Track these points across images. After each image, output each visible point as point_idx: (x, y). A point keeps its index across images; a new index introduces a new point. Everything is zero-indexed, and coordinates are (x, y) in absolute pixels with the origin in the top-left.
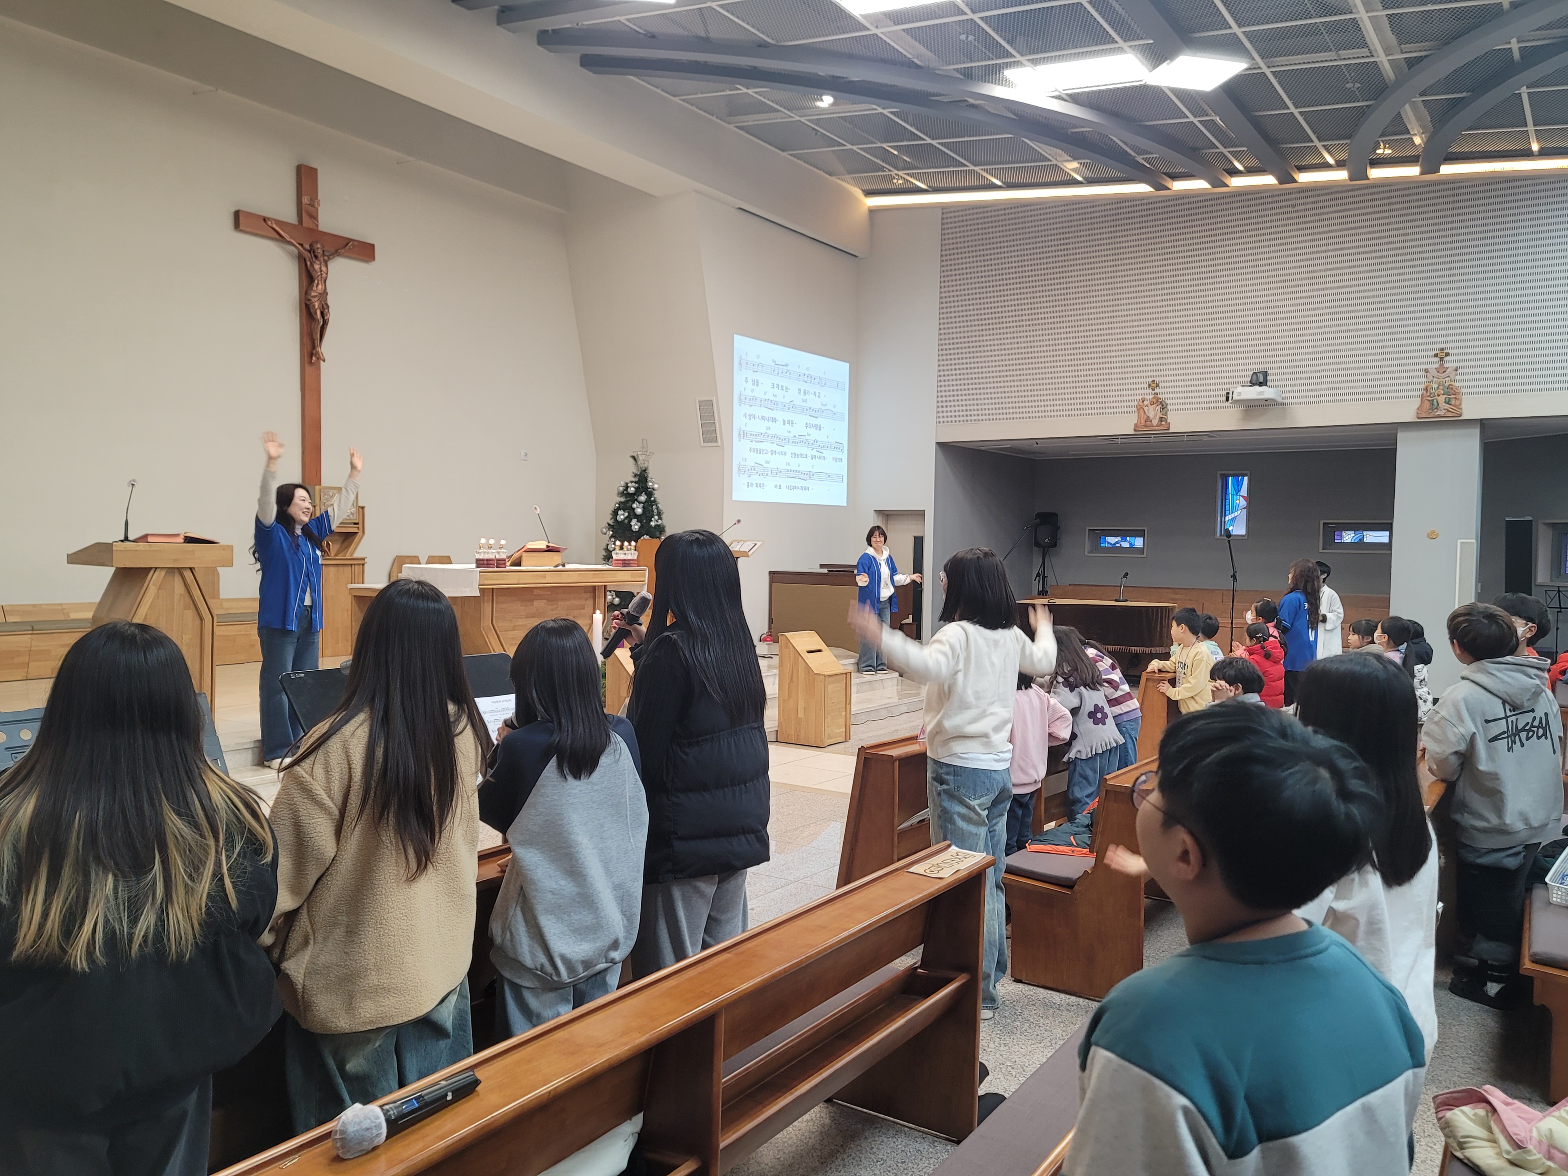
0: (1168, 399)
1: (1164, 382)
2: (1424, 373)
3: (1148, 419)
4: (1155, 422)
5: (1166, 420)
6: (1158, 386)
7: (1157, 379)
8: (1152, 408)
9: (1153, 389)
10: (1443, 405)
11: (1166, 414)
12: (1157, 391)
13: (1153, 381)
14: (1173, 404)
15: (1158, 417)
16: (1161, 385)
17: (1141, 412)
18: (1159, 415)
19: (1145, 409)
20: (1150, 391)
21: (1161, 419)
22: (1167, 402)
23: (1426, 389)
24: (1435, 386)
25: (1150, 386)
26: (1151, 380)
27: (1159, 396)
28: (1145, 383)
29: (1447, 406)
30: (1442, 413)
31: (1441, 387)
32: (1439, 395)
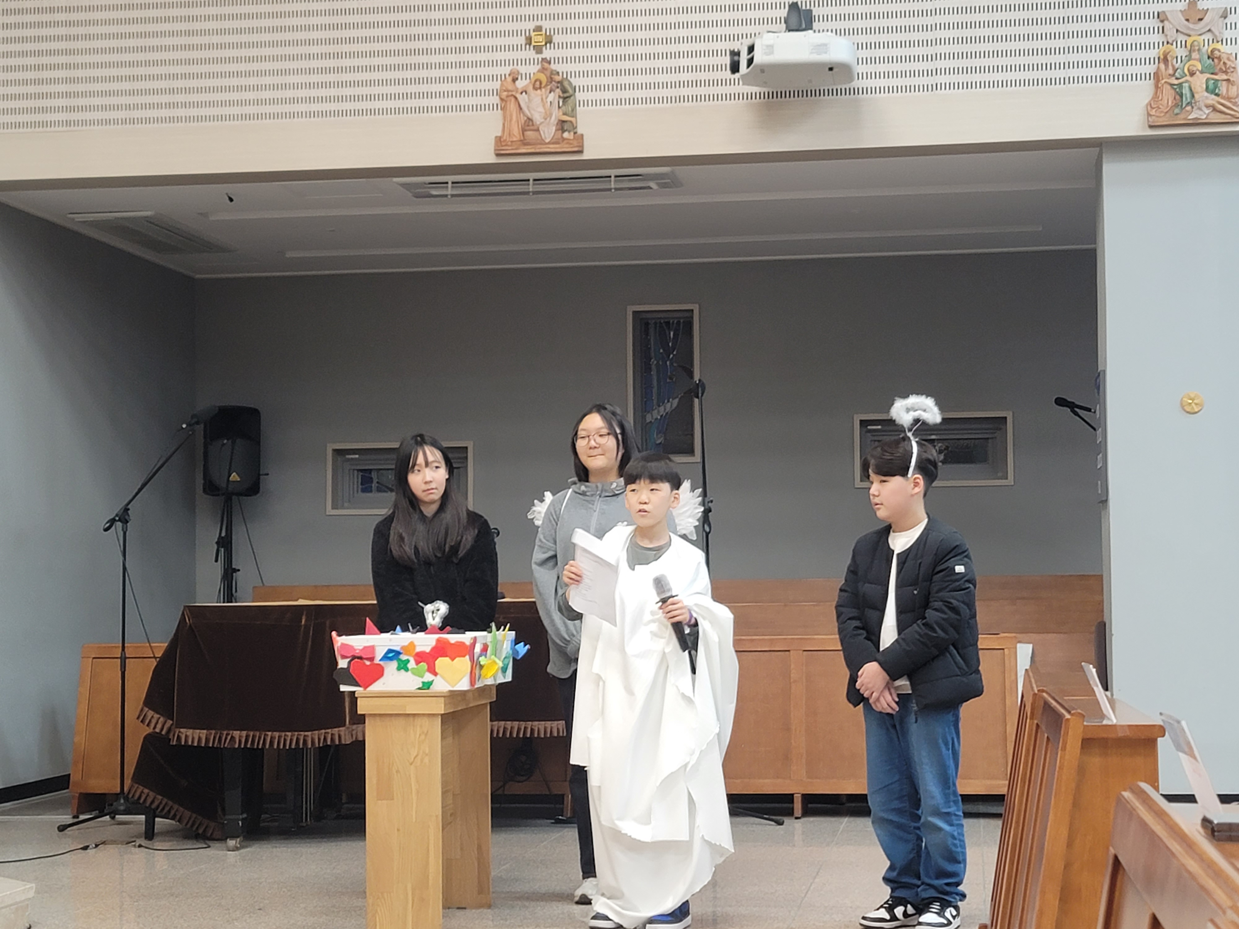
0: (578, 74)
1: (565, 31)
2: (1154, 23)
3: (529, 124)
4: (548, 132)
5: (574, 128)
6: (549, 41)
7: (547, 25)
8: (536, 96)
9: (538, 50)
10: (1203, 96)
11: (573, 113)
12: (547, 53)
13: (538, 29)
14: (592, 88)
15: (554, 120)
16: (556, 39)
17: (512, 106)
18: (557, 115)
19: (522, 98)
20: (531, 54)
21: (562, 125)
22: (575, 81)
23: (1165, 59)
24: (1181, 52)
25: (529, 40)
26: (531, 25)
27: (553, 67)
28: (518, 33)
29: (1212, 99)
30: (1202, 114)
31: (1195, 55)
32: (1192, 74)
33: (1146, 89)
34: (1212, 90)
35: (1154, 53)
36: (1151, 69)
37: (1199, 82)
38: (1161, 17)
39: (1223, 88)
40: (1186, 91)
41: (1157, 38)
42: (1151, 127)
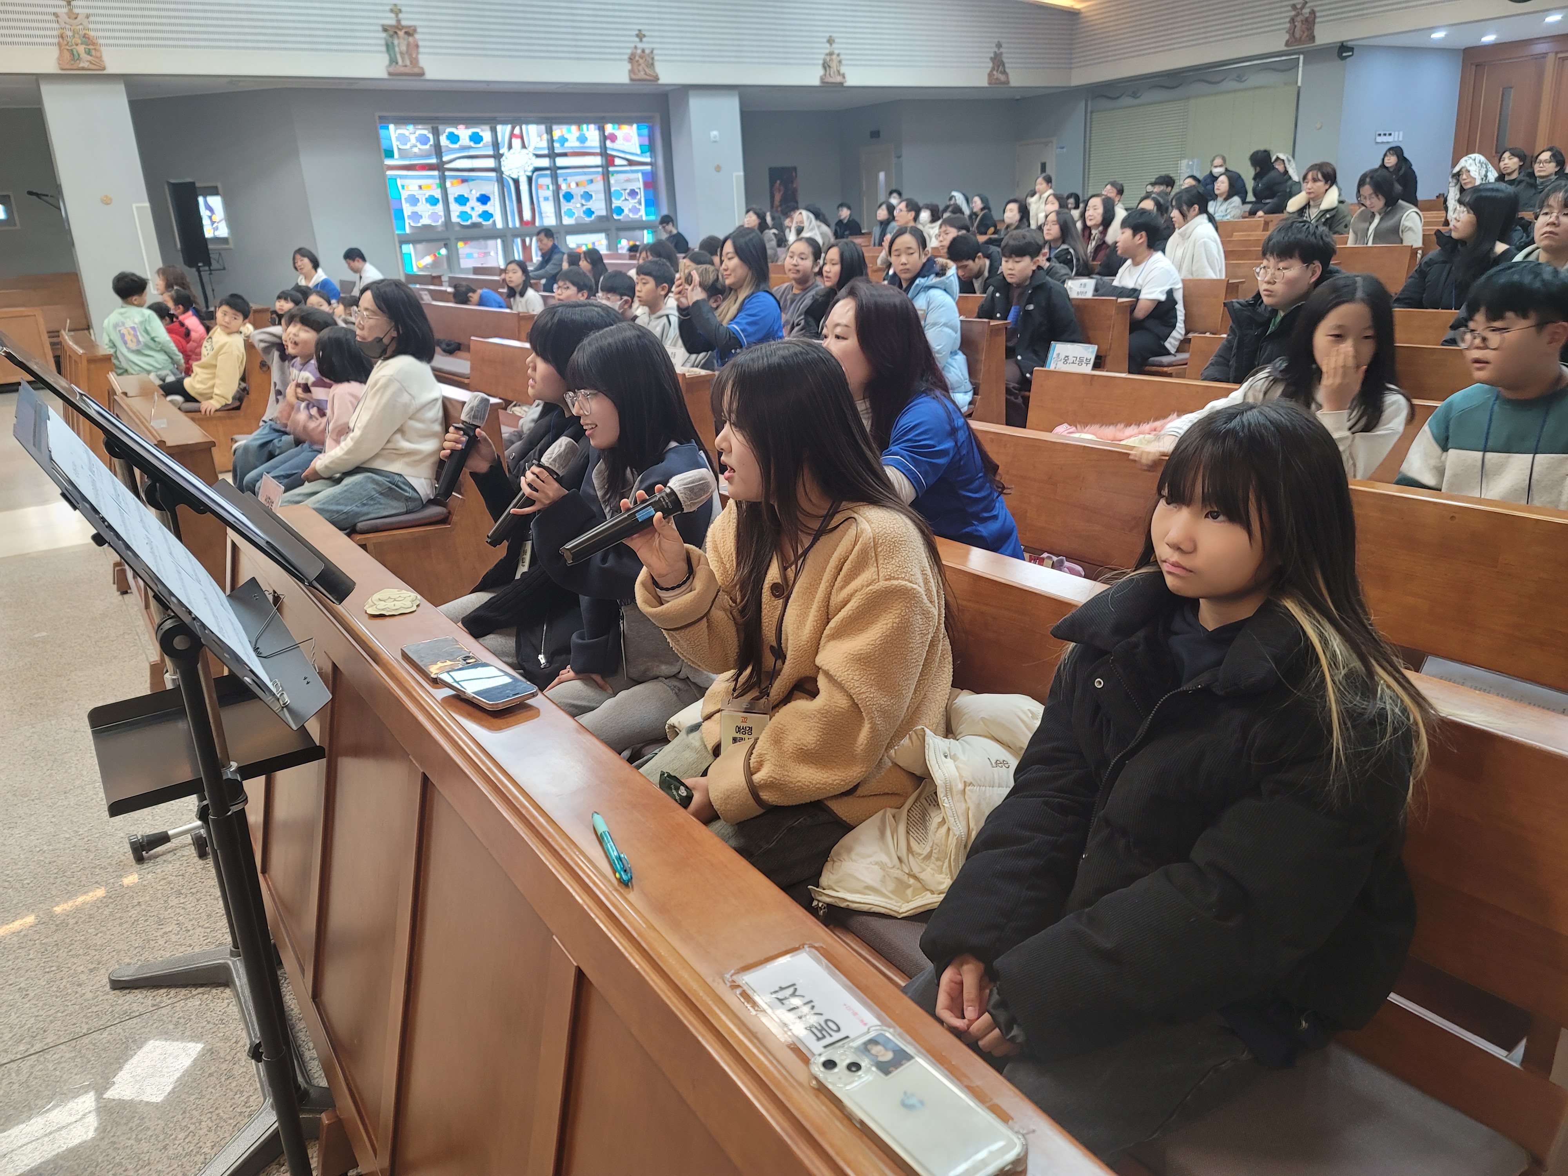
2: (53, 18)
10: (84, 56)
23: (61, 37)
24: (69, 34)
29: (89, 58)
30: (86, 65)
31: (76, 36)
32: (77, 45)
33: (54, 52)
34: (89, 53)
35: (55, 33)
36: (56, 40)
37: (81, 49)
38: (55, 14)
39: (93, 53)
40: (75, 53)
41: (55, 25)
42: (63, 69)
